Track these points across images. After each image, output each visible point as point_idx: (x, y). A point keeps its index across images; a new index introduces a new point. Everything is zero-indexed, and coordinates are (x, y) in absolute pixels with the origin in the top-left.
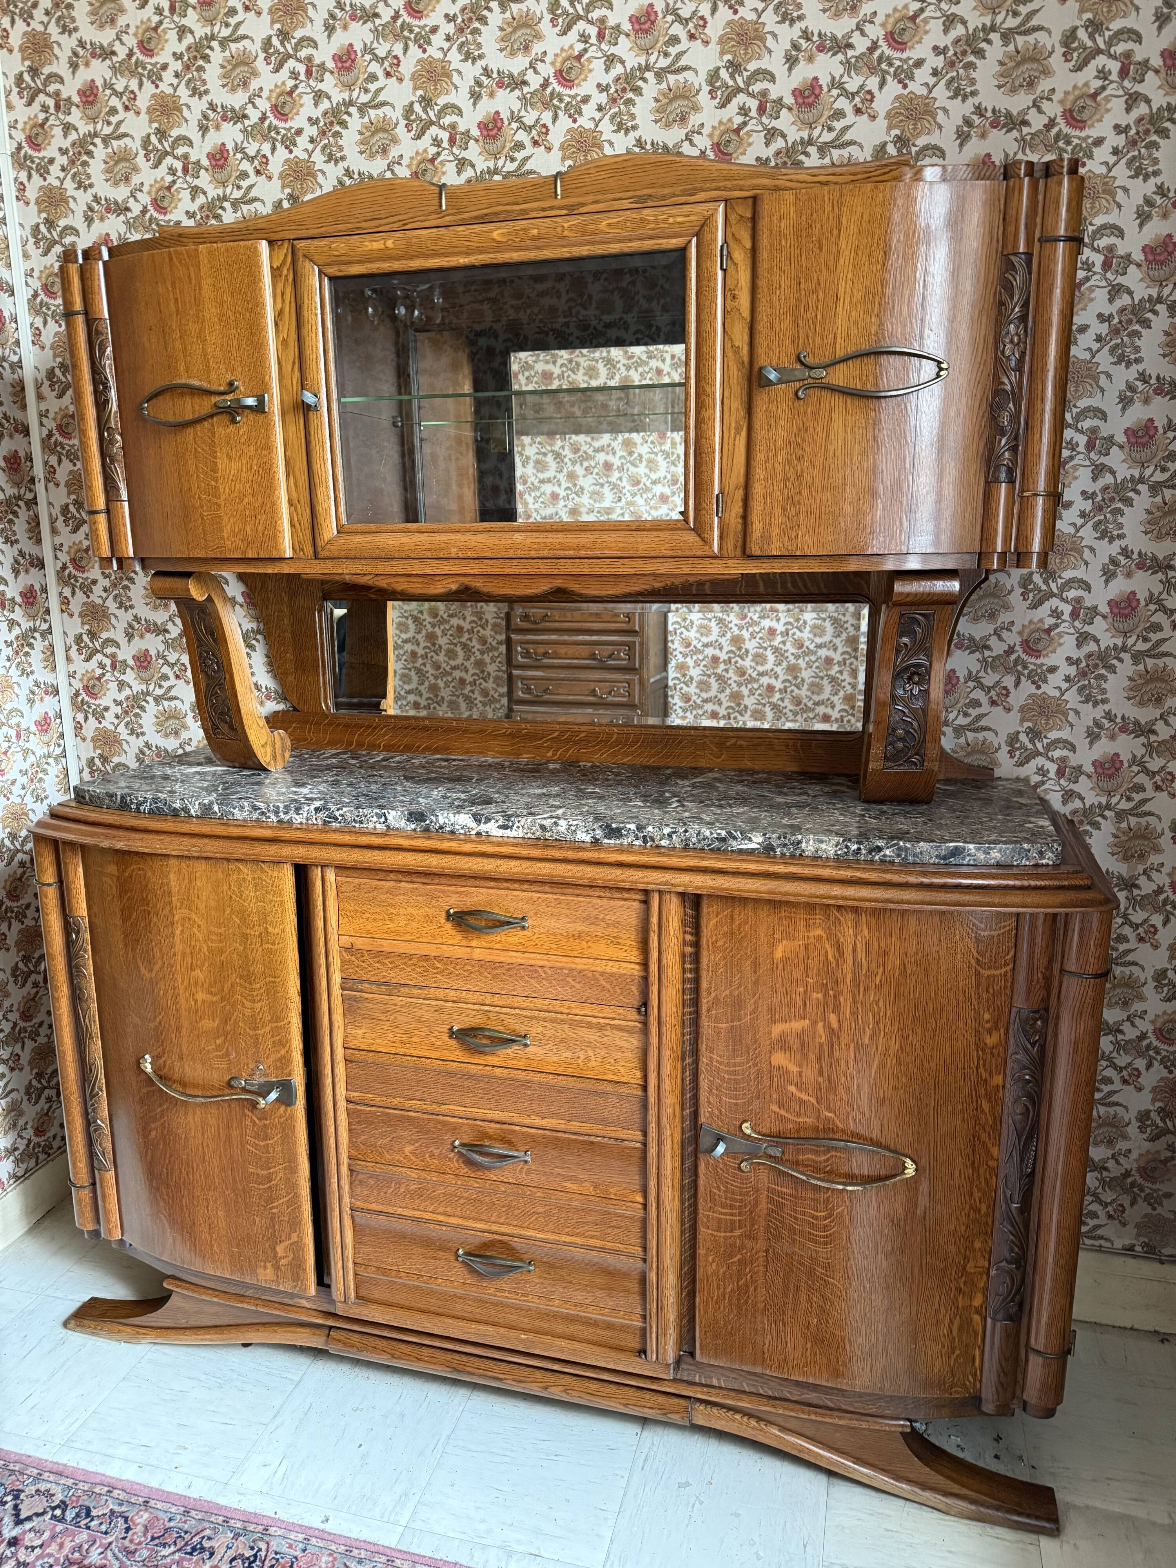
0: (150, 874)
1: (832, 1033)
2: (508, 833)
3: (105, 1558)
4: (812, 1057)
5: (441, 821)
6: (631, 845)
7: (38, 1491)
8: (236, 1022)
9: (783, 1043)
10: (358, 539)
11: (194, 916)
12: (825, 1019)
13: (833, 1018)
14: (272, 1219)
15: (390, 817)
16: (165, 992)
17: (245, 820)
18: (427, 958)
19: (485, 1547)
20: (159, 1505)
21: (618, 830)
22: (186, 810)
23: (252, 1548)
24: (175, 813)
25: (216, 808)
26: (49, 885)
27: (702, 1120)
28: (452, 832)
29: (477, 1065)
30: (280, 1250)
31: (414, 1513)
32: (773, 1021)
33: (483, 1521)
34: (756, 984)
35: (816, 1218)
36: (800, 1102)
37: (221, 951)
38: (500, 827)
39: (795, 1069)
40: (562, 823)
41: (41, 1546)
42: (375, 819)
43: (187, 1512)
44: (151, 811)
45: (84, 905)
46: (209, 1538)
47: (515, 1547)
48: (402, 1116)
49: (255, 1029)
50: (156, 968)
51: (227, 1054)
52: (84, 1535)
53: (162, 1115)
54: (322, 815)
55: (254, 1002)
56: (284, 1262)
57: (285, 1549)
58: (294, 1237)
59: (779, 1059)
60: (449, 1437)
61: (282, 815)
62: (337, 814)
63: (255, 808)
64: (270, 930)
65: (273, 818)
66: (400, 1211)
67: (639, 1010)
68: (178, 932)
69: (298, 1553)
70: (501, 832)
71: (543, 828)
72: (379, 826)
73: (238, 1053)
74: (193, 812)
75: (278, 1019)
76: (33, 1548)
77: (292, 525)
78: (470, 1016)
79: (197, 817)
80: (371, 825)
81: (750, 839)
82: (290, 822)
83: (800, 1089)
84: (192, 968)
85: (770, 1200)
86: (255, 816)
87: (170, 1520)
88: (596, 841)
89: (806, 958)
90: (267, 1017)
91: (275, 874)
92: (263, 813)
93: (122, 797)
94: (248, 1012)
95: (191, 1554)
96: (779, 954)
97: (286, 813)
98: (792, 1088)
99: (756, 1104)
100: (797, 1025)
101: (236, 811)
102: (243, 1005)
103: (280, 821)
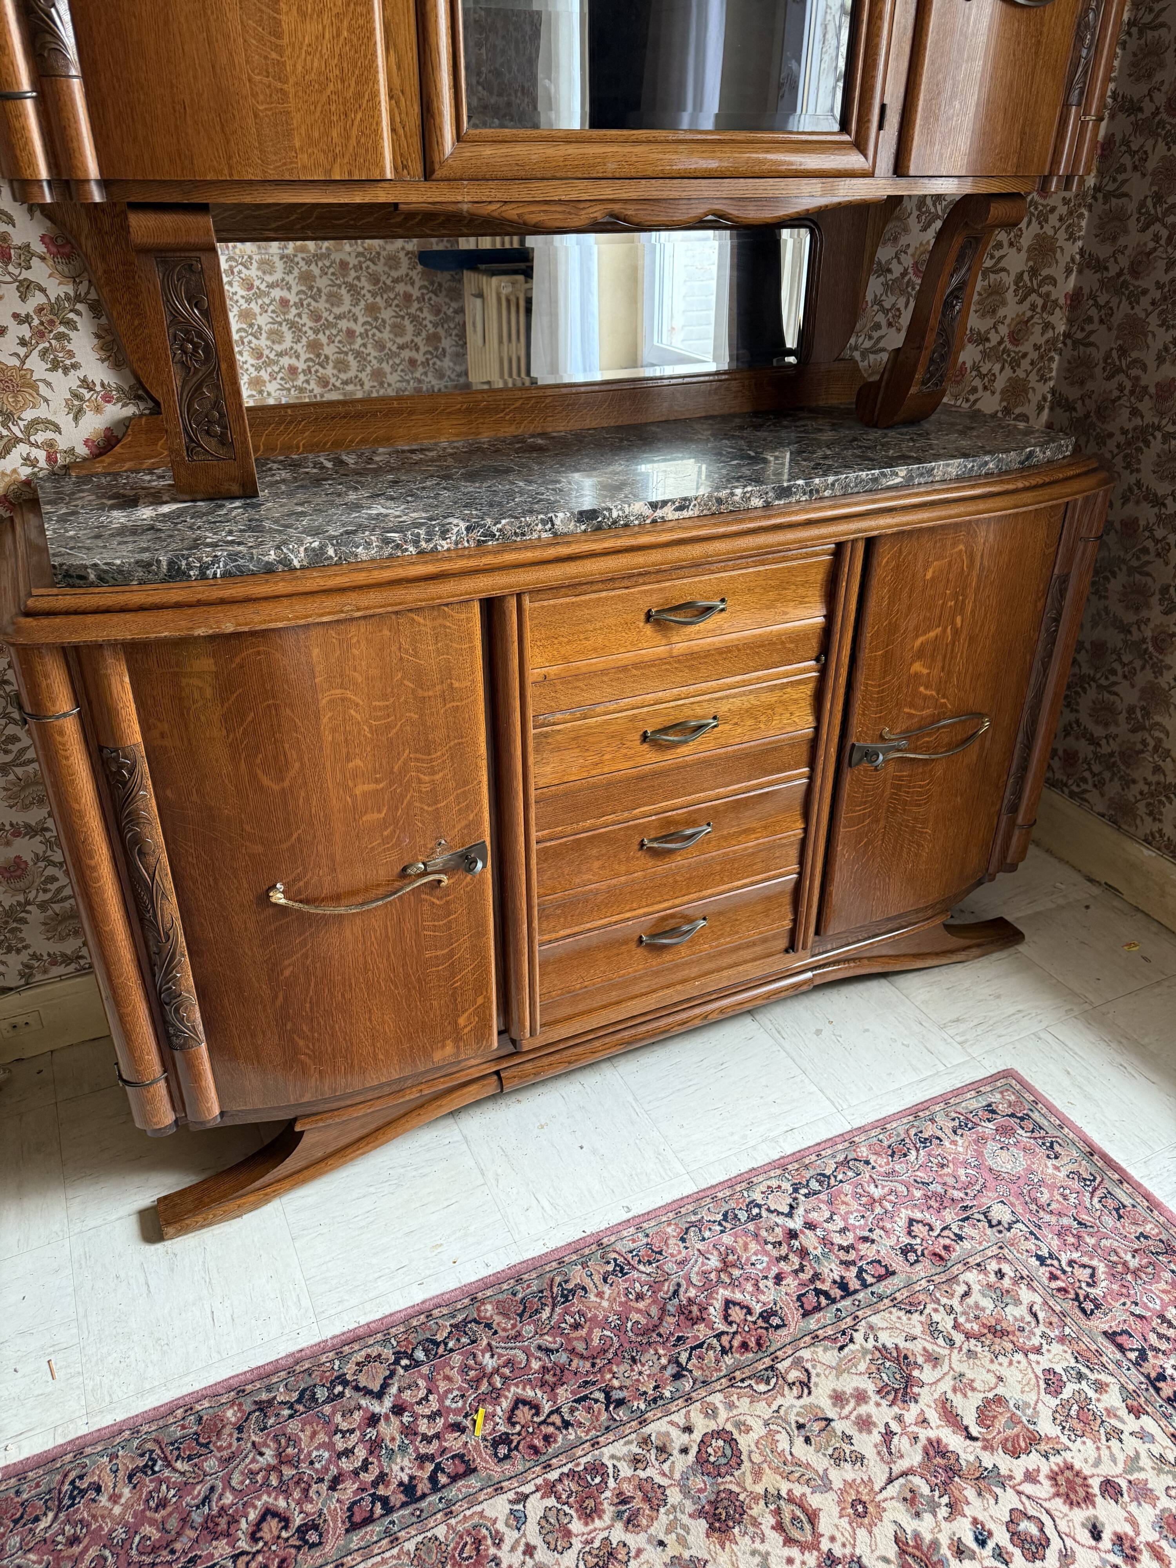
0: (278, 655)
1: (956, 632)
2: (685, 514)
3: (500, 1356)
4: (940, 658)
5: (615, 514)
6: (798, 502)
7: (358, 1364)
8: (410, 804)
9: (920, 654)
10: (488, 151)
11: (349, 694)
12: (953, 623)
13: (959, 619)
14: (454, 996)
15: (557, 522)
16: (307, 800)
17: (373, 560)
18: (624, 669)
19: (754, 1148)
20: (489, 1293)
21: (789, 488)
22: (286, 562)
23: (608, 1263)
24: (269, 570)
25: (331, 552)
26: (65, 715)
27: (853, 740)
28: (626, 525)
29: (670, 758)
30: (462, 1021)
31: (681, 1161)
32: (917, 637)
33: (732, 1134)
34: (909, 608)
35: (921, 787)
36: (925, 698)
37: (389, 727)
38: (676, 509)
39: (925, 671)
40: (738, 491)
41: (430, 1392)
42: (540, 526)
43: (519, 1281)
44: (227, 574)
45: (137, 727)
46: (566, 1282)
47: (772, 1134)
48: (593, 837)
49: (436, 802)
50: (292, 773)
51: (398, 844)
52: (457, 1359)
53: (304, 944)
54: (477, 534)
55: (434, 773)
56: (466, 1030)
57: (632, 1246)
58: (480, 1000)
59: (917, 667)
60: (636, 1100)
61: (423, 544)
62: (494, 529)
63: (386, 541)
64: (456, 684)
65: (412, 549)
66: (589, 926)
67: (817, 659)
68: (325, 720)
69: (645, 1241)
70: (677, 515)
71: (719, 501)
72: (544, 535)
73: (412, 837)
74: (296, 563)
75: (466, 783)
76: (426, 1398)
77: (393, 130)
78: (667, 715)
79: (303, 568)
80: (535, 536)
81: (897, 475)
82: (434, 550)
83: (926, 688)
84: (348, 759)
85: (893, 786)
86: (388, 551)
87: (515, 1295)
88: (767, 506)
89: (948, 573)
90: (451, 784)
91: (463, 616)
92: (398, 546)
93: (171, 563)
94: (425, 788)
95: (567, 1301)
96: (929, 575)
97: (428, 541)
98: (922, 689)
99: (894, 712)
100: (932, 634)
101: (360, 550)
102: (420, 781)
103: (421, 553)
